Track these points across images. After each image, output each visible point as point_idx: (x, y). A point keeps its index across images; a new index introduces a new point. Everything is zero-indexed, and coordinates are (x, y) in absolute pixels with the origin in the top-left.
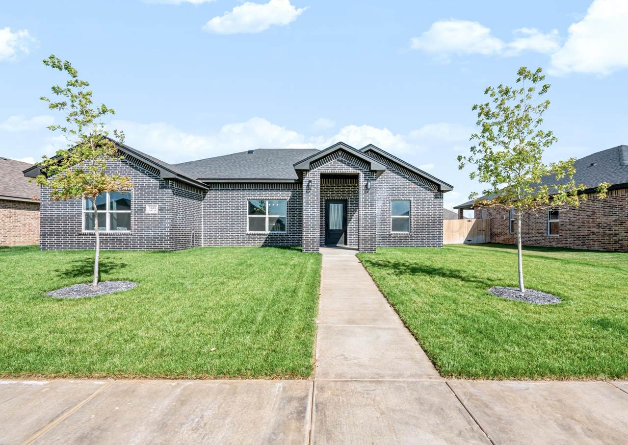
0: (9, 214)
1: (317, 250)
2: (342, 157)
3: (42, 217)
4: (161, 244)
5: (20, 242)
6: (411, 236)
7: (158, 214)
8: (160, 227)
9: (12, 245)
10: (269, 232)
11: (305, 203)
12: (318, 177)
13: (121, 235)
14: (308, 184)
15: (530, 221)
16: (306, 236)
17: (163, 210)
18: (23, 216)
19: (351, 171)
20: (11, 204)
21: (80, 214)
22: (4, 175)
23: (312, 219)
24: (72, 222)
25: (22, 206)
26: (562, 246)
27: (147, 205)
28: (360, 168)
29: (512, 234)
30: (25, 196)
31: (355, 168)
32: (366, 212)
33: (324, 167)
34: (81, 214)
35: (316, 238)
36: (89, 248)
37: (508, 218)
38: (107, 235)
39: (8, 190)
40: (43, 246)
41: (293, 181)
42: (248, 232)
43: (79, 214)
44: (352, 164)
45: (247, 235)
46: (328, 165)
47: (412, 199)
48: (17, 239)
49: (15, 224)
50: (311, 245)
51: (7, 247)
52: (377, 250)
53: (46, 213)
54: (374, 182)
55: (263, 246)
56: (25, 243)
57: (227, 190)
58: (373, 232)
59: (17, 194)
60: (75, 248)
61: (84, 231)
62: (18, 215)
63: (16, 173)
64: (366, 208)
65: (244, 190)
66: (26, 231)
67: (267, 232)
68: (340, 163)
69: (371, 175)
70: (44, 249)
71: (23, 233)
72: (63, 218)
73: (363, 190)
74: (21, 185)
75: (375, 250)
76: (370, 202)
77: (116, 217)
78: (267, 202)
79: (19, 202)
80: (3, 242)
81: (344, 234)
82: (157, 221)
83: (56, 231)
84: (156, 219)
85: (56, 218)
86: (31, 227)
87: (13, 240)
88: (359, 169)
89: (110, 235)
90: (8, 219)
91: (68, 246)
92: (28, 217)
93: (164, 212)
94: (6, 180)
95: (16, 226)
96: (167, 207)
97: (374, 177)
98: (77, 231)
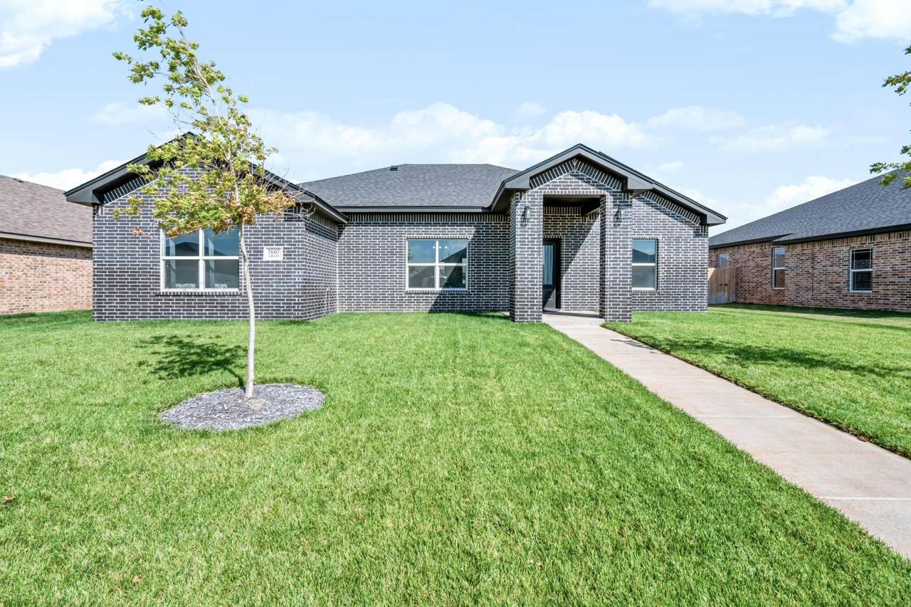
0: (34, 263)
1: (539, 319)
2: (578, 170)
3: (96, 266)
4: (289, 310)
5: (50, 306)
6: (659, 294)
7: (283, 262)
8: (286, 283)
9: (38, 311)
10: (441, 289)
11: (519, 243)
12: (540, 201)
13: (224, 296)
14: (524, 212)
15: (815, 271)
16: (521, 295)
17: (291, 255)
18: (55, 267)
19: (593, 191)
20: (36, 248)
21: (157, 264)
22: (22, 203)
23: (530, 268)
24: (144, 275)
25: (52, 250)
26: (878, 308)
27: (265, 247)
28: (607, 187)
29: (776, 291)
30: (56, 235)
31: (599, 187)
32: (616, 258)
33: (549, 186)
34: (159, 262)
35: (537, 298)
36: (173, 317)
37: (770, 267)
38: (202, 295)
39: (30, 226)
40: (97, 314)
41: (480, 210)
42: (408, 289)
43: (156, 262)
44: (594, 179)
45: (407, 293)
46: (556, 182)
47: (660, 237)
48: (46, 302)
49: (43, 279)
50: (529, 310)
51: (33, 315)
52: (633, 317)
53: (102, 262)
54: (629, 210)
55: (431, 312)
56: (58, 307)
57: (375, 224)
58: (627, 288)
59: (45, 233)
60: (150, 317)
61: (163, 289)
62: (47, 264)
63: (39, 202)
64: (616, 251)
65: (401, 225)
66: (59, 290)
67: (438, 288)
68: (574, 179)
69: (624, 199)
70: (100, 319)
71: (55, 292)
72: (130, 269)
73: (612, 222)
74: (48, 218)
75: (630, 318)
76: (623, 241)
77: (213, 267)
78: (437, 243)
79: (49, 244)
80: (26, 306)
81: (555, 291)
82: (282, 272)
83: (119, 289)
84: (279, 269)
85: (119, 269)
86: (65, 283)
87: (40, 303)
88: (604, 189)
89: (206, 296)
90: (32, 271)
91: (139, 314)
92: (62, 267)
93: (292, 258)
94: (26, 211)
95: (45, 282)
96: (297, 250)
97: (629, 201)
98: (153, 289)
